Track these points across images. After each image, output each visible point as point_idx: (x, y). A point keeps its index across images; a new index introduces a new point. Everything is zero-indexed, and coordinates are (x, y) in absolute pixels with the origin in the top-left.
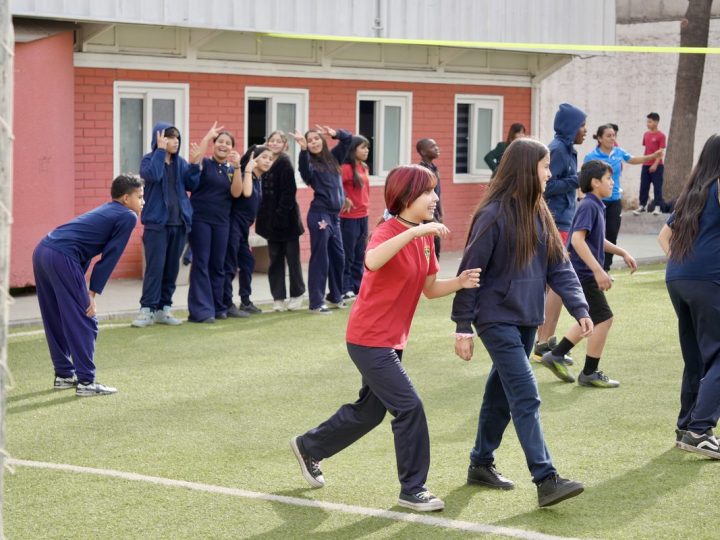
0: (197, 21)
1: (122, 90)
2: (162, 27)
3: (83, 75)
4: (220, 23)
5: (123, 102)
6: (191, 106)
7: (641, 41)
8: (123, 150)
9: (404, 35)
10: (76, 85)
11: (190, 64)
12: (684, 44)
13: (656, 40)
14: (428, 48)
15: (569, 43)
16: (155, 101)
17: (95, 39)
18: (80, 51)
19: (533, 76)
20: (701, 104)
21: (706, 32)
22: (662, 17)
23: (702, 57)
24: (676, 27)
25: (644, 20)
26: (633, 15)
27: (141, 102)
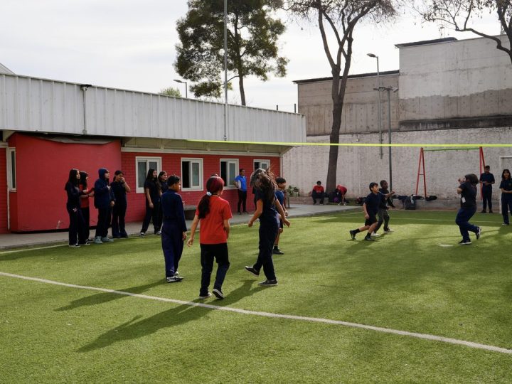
0: (162, 136)
1: (138, 159)
2: (151, 138)
3: (125, 155)
4: (171, 137)
5: (139, 163)
6: (163, 164)
7: (319, 142)
8: (139, 179)
9: (234, 140)
10: (122, 158)
11: (162, 150)
12: (331, 142)
13: (323, 141)
14: (244, 144)
15: (291, 142)
16: (150, 163)
17: (129, 142)
18: (124, 146)
19: (280, 153)
20: (338, 162)
21: (338, 139)
22: (325, 134)
23: (337, 146)
24: (328, 137)
25: (319, 135)
26: (316, 133)
27: (145, 163)
